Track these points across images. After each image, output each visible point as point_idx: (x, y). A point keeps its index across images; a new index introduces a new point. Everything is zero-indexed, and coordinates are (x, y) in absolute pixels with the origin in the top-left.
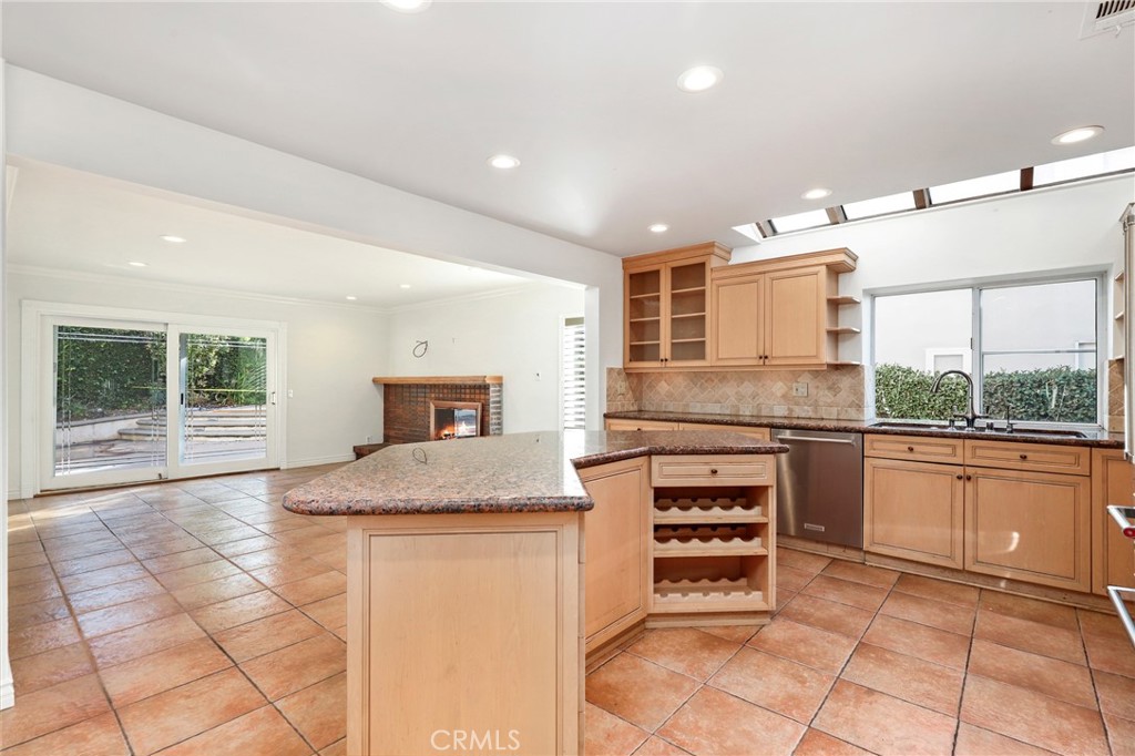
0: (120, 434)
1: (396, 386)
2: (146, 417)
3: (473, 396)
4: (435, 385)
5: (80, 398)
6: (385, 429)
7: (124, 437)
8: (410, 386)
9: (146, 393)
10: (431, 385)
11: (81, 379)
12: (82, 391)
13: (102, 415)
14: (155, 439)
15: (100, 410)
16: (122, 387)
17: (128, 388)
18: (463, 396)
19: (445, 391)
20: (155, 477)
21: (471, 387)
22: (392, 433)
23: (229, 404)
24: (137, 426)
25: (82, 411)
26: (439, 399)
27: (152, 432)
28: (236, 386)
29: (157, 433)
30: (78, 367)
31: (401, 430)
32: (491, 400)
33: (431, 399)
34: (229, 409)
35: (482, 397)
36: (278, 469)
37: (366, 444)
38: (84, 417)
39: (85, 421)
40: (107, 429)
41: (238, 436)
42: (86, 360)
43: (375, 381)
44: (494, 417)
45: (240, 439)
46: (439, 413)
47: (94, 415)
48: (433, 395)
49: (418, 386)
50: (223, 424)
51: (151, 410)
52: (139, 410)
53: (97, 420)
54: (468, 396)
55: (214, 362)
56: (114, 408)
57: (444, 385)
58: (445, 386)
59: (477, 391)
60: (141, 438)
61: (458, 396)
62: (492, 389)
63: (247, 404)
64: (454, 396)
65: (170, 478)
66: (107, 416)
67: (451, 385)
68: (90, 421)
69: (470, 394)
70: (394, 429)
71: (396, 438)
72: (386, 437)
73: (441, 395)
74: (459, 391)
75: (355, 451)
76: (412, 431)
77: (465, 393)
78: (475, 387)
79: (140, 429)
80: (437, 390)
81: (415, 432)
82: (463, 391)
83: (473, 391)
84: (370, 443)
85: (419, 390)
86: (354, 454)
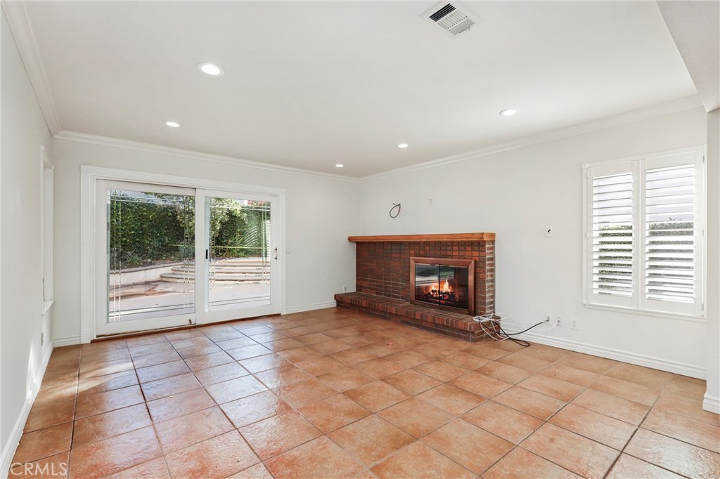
0: (162, 277)
1: (369, 243)
2: (178, 265)
3: (461, 253)
4: (414, 243)
5: (138, 253)
6: (356, 280)
7: (164, 279)
8: (383, 244)
9: (177, 249)
10: (410, 243)
11: (138, 239)
12: (138, 248)
13: (151, 264)
14: (187, 281)
15: (149, 260)
16: (162, 245)
17: (166, 246)
18: (449, 253)
19: (427, 248)
20: (185, 323)
21: (459, 244)
22: (365, 284)
23: (227, 257)
24: (172, 272)
25: (139, 261)
26: (419, 255)
27: (184, 277)
28: (231, 245)
29: (188, 277)
30: (136, 231)
31: (374, 281)
32: (487, 257)
33: (410, 255)
34: (228, 260)
35: (476, 254)
36: (279, 315)
37: (344, 292)
38: (140, 265)
39: (141, 268)
40: (153, 273)
41: (236, 280)
42: (140, 226)
43: (350, 239)
44: (489, 274)
45: (238, 282)
47: (146, 264)
48: (412, 252)
50: (226, 271)
51: (180, 260)
52: (173, 260)
53: (147, 267)
54: (456, 253)
55: (218, 228)
56: (158, 259)
57: (424, 242)
58: (427, 243)
59: (470, 248)
60: (174, 280)
61: (443, 253)
62: (487, 246)
63: (238, 257)
64: (438, 252)
65: (198, 323)
66: (154, 264)
67: (435, 242)
68: (144, 268)
69: (459, 250)
70: (367, 280)
71: (369, 288)
72: (359, 287)
73: (422, 252)
74: (444, 248)
75: (335, 298)
76: (385, 283)
77: (452, 250)
78: (465, 243)
79: (173, 274)
80: (417, 247)
81: (390, 283)
82: (449, 248)
83: (462, 248)
84: (346, 292)
85: (394, 247)
86: (335, 301)
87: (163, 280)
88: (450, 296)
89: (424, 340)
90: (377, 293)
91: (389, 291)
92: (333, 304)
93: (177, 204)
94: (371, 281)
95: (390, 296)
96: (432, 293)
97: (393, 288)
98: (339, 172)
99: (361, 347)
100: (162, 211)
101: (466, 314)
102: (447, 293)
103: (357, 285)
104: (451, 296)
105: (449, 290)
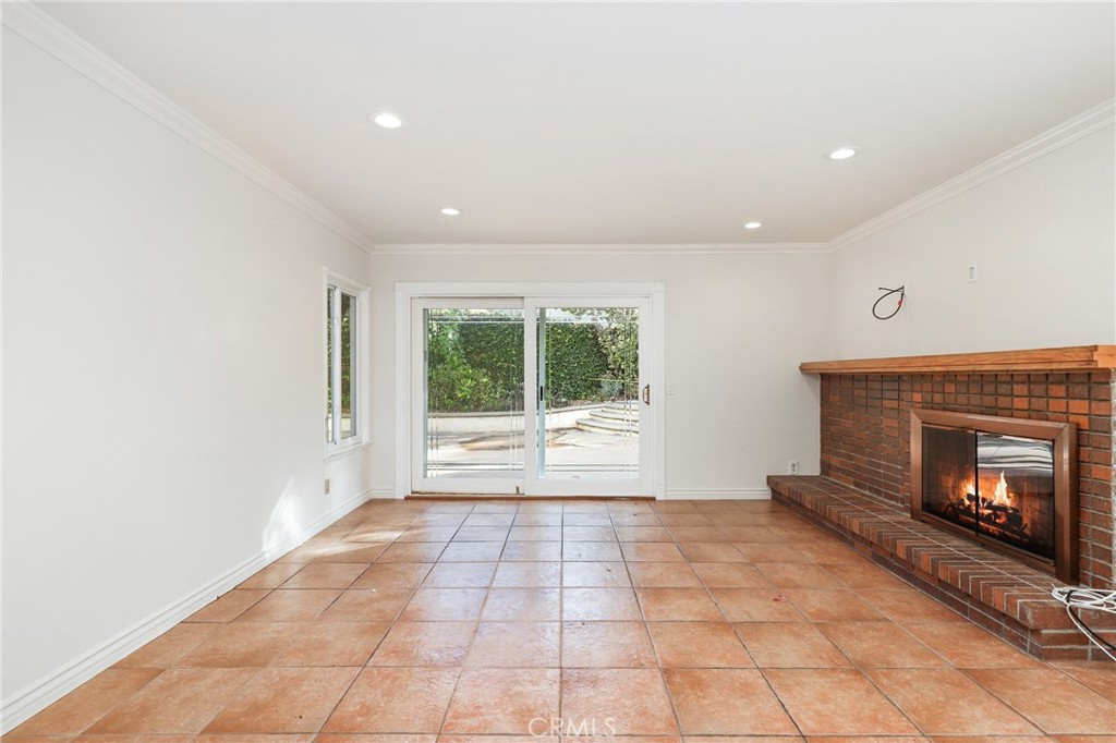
0: (576, 423)
1: (841, 377)
2: (597, 408)
3: (1038, 404)
4: (922, 375)
6: (822, 451)
7: (580, 427)
8: (866, 378)
9: (599, 385)
10: (912, 375)
13: (566, 404)
15: (564, 400)
18: (1003, 402)
19: (950, 388)
20: (512, 491)
21: (1029, 378)
22: (835, 461)
24: (590, 417)
26: (932, 406)
27: (601, 425)
31: (851, 458)
32: (1112, 418)
33: (913, 404)
35: (1076, 407)
36: (653, 499)
37: (789, 472)
40: (569, 418)
43: (804, 369)
46: (932, 437)
48: (918, 397)
49: (883, 377)
51: (602, 401)
52: (593, 401)
56: (576, 398)
57: (945, 375)
58: (949, 377)
59: (1059, 390)
60: (589, 428)
61: (988, 401)
62: (1112, 385)
64: (976, 400)
65: (527, 494)
66: (570, 406)
67: (969, 375)
68: (556, 410)
69: (1030, 396)
70: (838, 454)
71: (843, 471)
72: (826, 467)
73: (938, 398)
74: (989, 388)
75: (768, 484)
76: (871, 463)
77: (1012, 395)
78: (1047, 377)
79: (592, 420)
80: (928, 387)
81: (879, 466)
82: (1003, 389)
83: (1038, 389)
84: (795, 473)
85: (886, 386)
86: (766, 488)
87: (578, 428)
88: (1009, 516)
89: (884, 613)
90: (856, 485)
91: (878, 483)
92: (765, 493)
93: (600, 321)
94: (845, 456)
95: (878, 492)
96: (967, 502)
97: (885, 476)
98: (754, 237)
99: (712, 589)
100: (581, 333)
101: (1049, 573)
102: (1003, 508)
103: (822, 463)
104: (1014, 517)
105: (1008, 503)
